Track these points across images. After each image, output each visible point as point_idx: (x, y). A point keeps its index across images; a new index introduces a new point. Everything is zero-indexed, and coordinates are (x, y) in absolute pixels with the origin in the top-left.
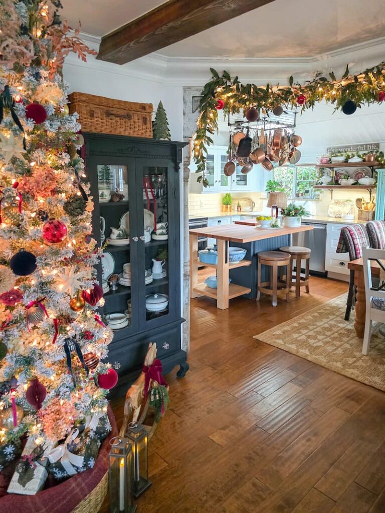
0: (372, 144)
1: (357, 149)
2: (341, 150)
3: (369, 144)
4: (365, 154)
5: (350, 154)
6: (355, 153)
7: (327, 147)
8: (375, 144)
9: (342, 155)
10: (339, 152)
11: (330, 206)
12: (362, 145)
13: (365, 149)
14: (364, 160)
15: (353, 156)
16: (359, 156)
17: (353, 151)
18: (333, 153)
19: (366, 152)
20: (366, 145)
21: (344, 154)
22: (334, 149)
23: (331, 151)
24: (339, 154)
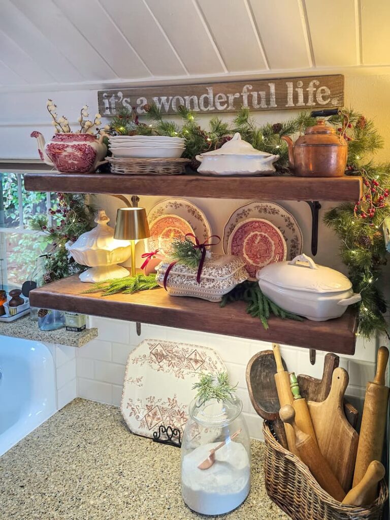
0: (307, 79)
1: (238, 102)
2: (162, 102)
3: (295, 79)
4: (277, 128)
5: (205, 125)
6: (229, 121)
7: (99, 83)
8: (324, 79)
9: (166, 130)
10: (153, 112)
11: (134, 370)
12: (260, 83)
13: (273, 104)
14: (281, 167)
15: (223, 138)
16: (248, 136)
17: (217, 112)
18: (123, 118)
19: (285, 119)
20: (281, 82)
21: (179, 123)
22: (132, 93)
23: (119, 107)
24: (152, 124)
